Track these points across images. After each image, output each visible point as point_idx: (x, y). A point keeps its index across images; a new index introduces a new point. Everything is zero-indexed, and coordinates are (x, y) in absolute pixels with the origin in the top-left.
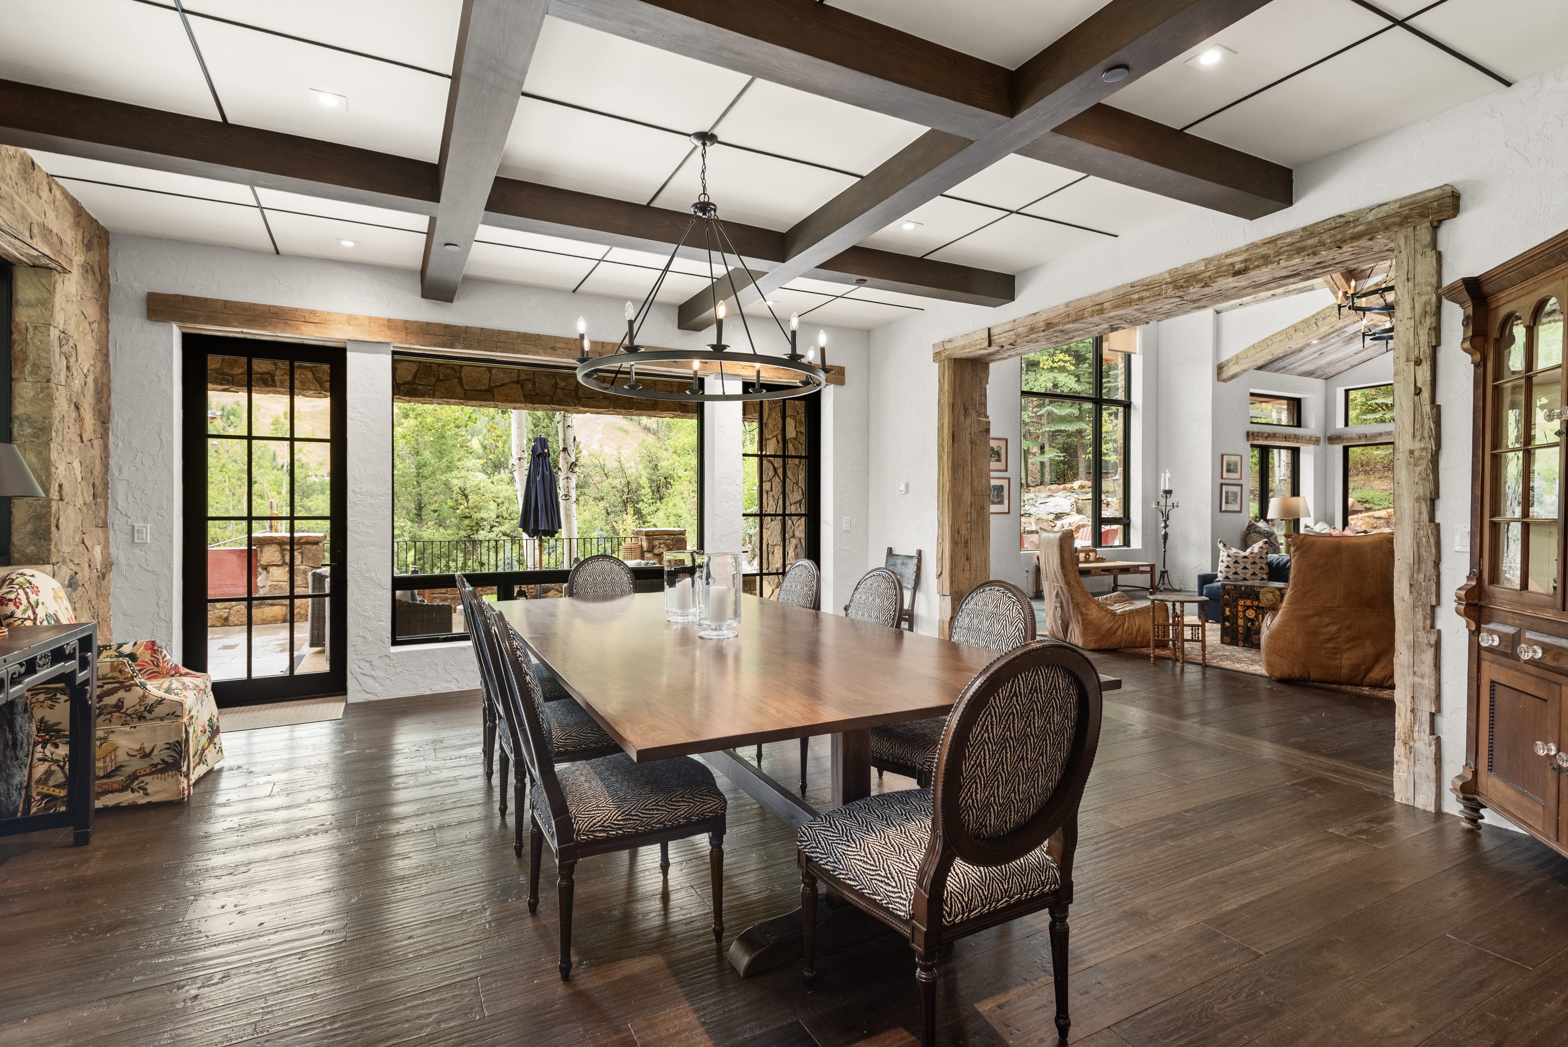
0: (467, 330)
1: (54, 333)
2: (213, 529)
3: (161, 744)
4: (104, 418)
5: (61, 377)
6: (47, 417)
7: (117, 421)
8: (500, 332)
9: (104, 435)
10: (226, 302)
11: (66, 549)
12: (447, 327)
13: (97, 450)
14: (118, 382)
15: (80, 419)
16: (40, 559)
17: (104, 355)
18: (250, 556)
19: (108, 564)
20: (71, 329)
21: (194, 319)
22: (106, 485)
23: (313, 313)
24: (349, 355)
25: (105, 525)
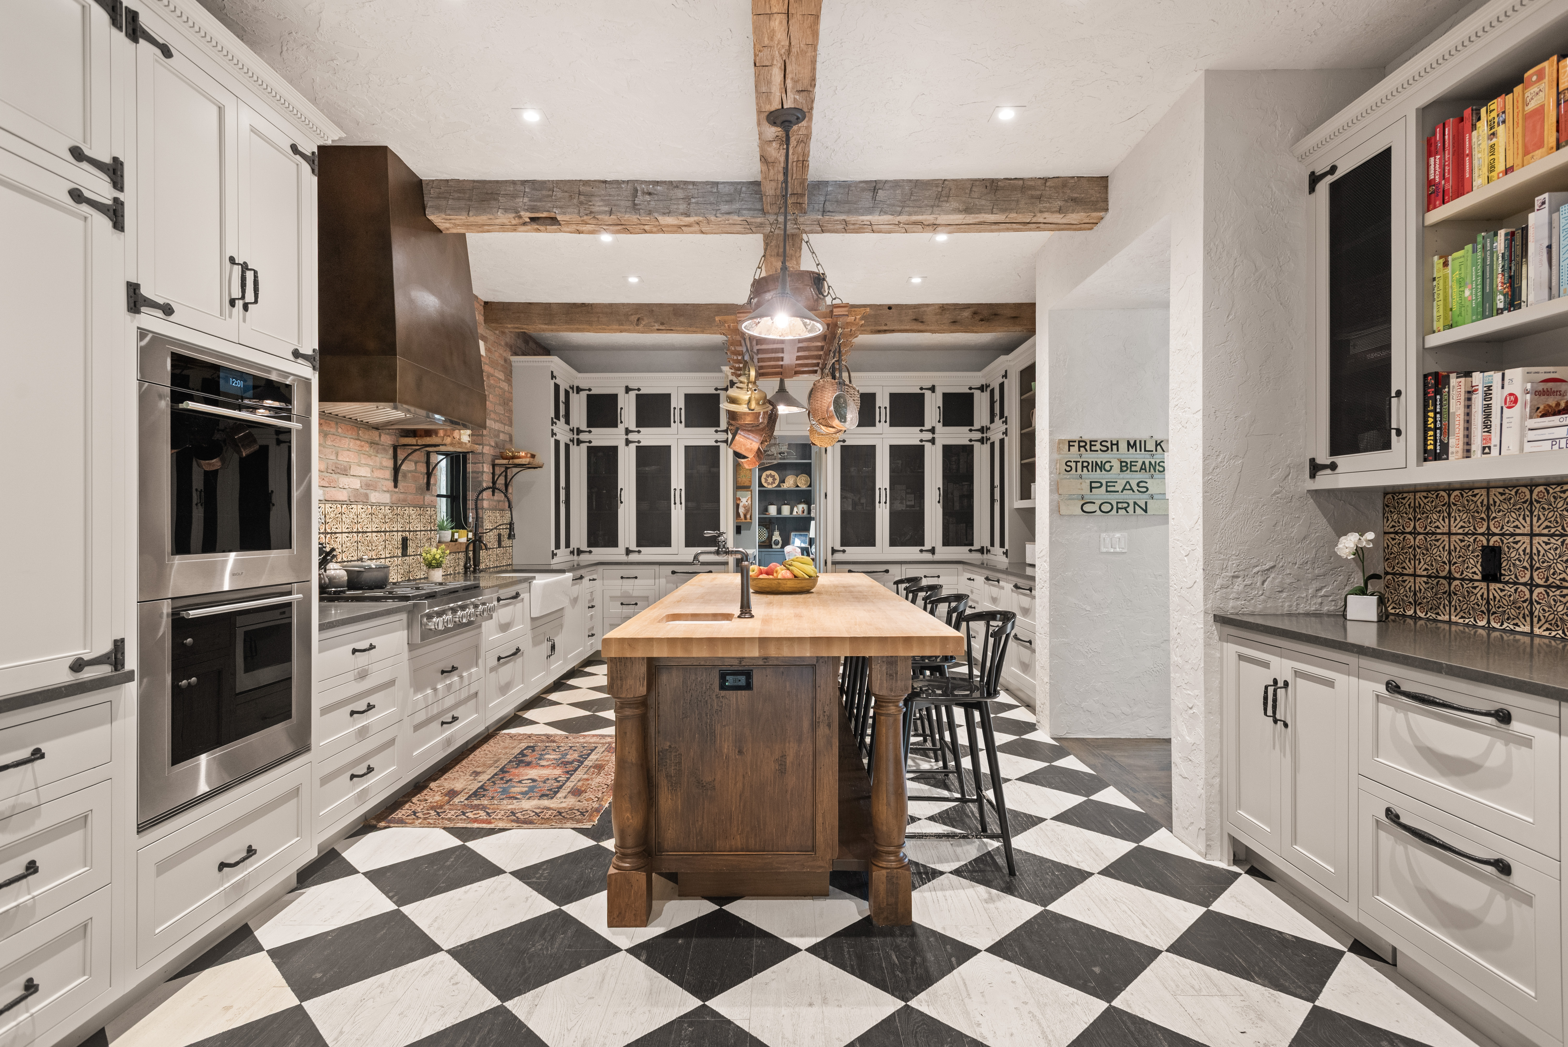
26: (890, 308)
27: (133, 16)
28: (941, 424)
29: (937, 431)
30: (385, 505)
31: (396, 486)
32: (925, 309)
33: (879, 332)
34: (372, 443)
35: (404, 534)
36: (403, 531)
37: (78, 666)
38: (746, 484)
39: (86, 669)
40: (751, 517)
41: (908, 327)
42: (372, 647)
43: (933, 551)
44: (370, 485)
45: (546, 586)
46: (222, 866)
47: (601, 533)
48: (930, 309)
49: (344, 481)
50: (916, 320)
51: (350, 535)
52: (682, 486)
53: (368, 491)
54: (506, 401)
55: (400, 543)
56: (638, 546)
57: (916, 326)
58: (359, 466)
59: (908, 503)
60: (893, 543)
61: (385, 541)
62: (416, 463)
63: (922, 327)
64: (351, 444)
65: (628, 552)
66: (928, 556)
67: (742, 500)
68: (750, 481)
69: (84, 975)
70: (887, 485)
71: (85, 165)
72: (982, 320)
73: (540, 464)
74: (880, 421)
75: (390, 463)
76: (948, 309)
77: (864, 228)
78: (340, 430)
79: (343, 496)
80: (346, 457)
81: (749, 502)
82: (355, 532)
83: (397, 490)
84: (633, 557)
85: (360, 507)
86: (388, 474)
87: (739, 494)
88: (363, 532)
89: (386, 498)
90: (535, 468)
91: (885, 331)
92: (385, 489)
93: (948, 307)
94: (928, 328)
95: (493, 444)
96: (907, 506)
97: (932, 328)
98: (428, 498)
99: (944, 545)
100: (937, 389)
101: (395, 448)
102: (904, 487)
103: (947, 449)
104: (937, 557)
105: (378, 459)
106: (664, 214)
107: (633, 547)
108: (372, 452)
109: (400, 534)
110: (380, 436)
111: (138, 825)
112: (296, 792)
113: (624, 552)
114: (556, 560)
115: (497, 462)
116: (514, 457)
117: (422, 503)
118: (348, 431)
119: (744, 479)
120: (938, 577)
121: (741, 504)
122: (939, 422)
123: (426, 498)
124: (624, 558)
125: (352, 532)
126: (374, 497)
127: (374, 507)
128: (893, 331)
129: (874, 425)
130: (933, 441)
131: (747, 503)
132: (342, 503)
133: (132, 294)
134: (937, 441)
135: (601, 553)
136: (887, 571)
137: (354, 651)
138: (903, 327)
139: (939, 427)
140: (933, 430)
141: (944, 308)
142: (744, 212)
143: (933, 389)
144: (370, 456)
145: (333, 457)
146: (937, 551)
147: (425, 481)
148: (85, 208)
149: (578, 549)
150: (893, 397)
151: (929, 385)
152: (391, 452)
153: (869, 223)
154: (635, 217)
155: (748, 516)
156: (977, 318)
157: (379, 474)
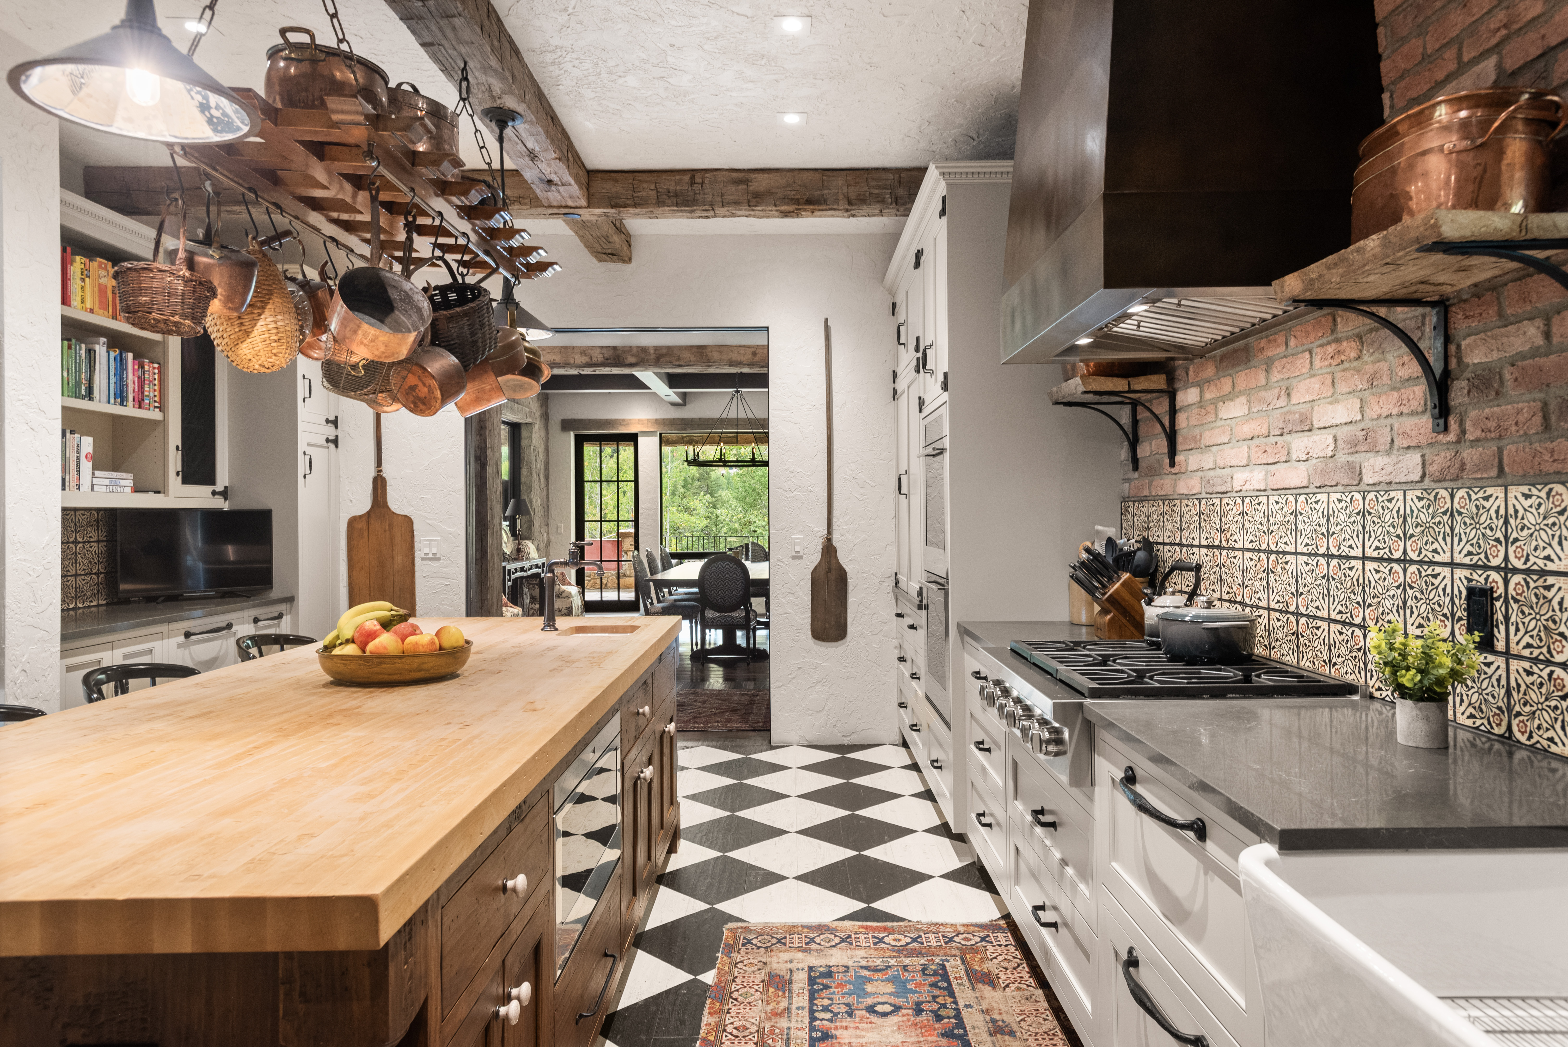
0: (692, 420)
1: (532, 448)
2: (587, 525)
3: (564, 607)
4: (547, 477)
5: (534, 466)
6: (530, 482)
7: (551, 477)
8: (708, 419)
9: (547, 485)
10: (590, 420)
11: (536, 534)
12: (683, 419)
13: (545, 493)
14: (551, 462)
15: (540, 480)
16: (529, 538)
17: (547, 450)
18: (619, 544)
19: (549, 542)
20: (538, 446)
21: (578, 429)
22: (548, 506)
23: (624, 420)
24: (639, 439)
25: (547, 525)
30: (1405, 486)
31: (1443, 428)
35: (1479, 578)
44: (1360, 443)
49: (1299, 444)
51: (1313, 561)
55: (1461, 603)
61: (1404, 587)
79: (1296, 476)
82: (1323, 555)
83: (1445, 438)
85: (1334, 497)
88: (1340, 557)
92: (1415, 440)
109: (1460, 573)
125: (1316, 555)
126: (1374, 468)
127: (1371, 496)
132: (1297, 491)
145: (1284, 402)
157: (1387, 404)
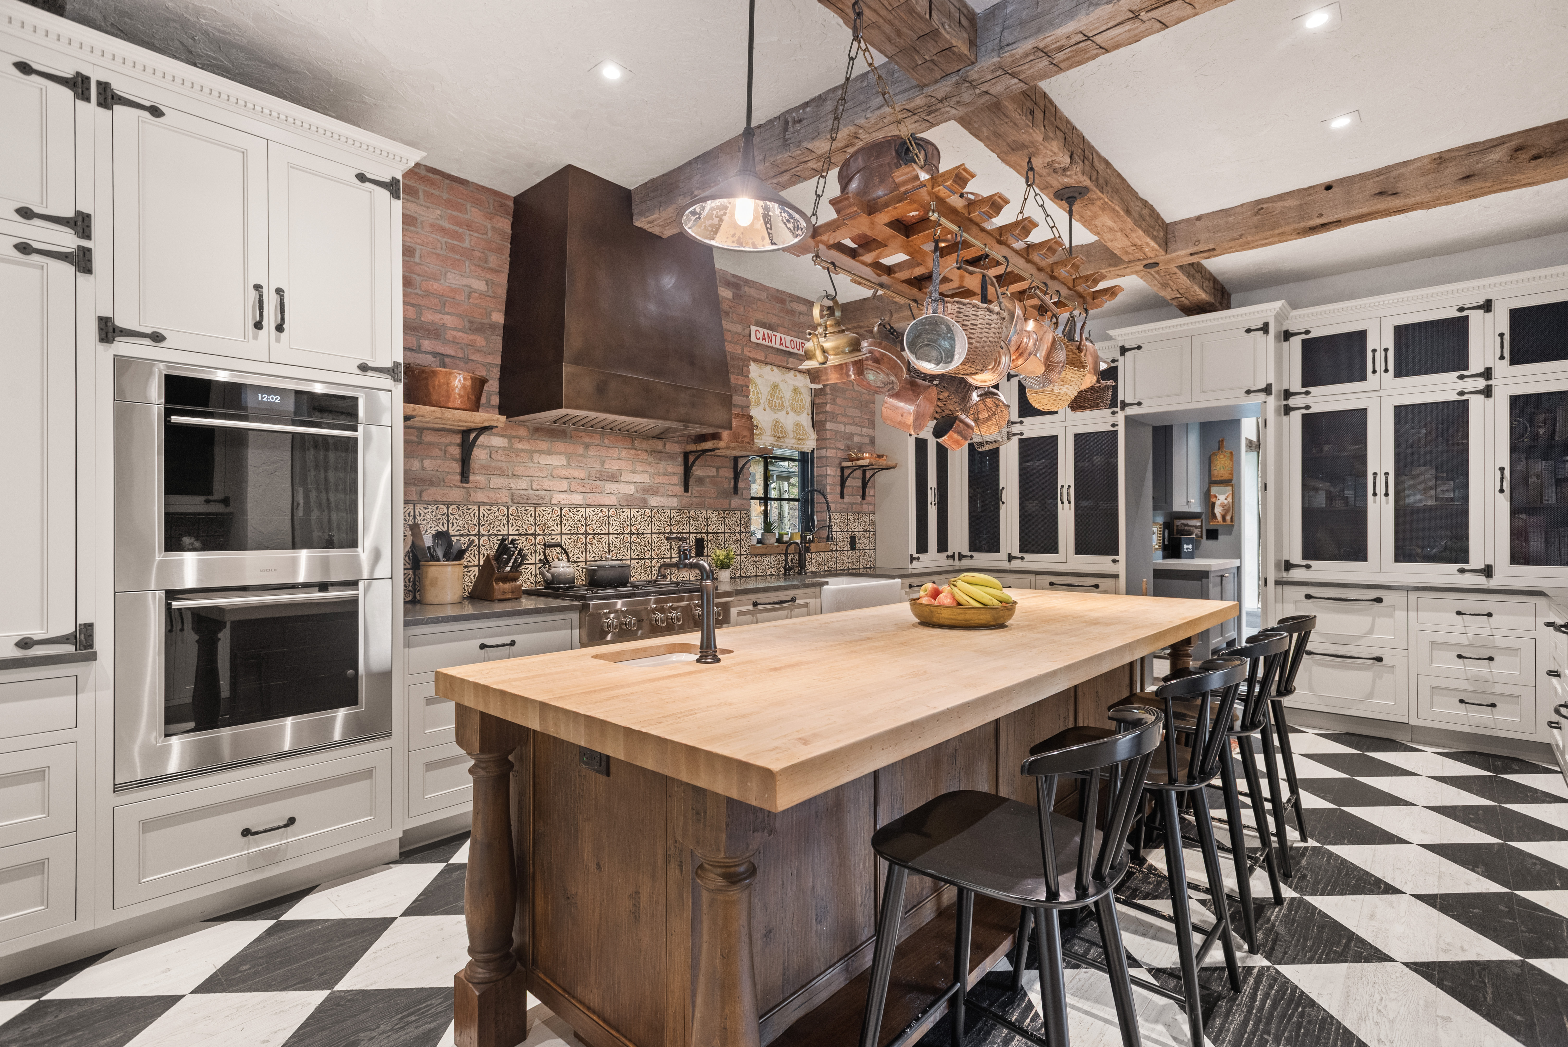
26: (1328, 187)
27: (104, 87)
28: (1507, 361)
29: (1496, 373)
30: (671, 508)
31: (686, 490)
32: (1402, 170)
33: (1313, 230)
34: (653, 452)
35: (699, 536)
36: (697, 533)
37: (25, 643)
38: (1226, 477)
39: (36, 647)
40: (1232, 518)
41: (1365, 210)
42: (513, 643)
43: (1488, 571)
44: (648, 490)
45: (839, 591)
46: (246, 832)
47: (984, 536)
48: (1411, 167)
49: (610, 487)
50: (1381, 193)
52: (1071, 481)
53: (647, 496)
54: (864, 403)
56: (1021, 551)
57: (1381, 204)
58: (633, 473)
59: (1441, 495)
60: (1403, 554)
62: (718, 468)
63: (1395, 203)
64: (623, 454)
65: (1010, 558)
66: (1480, 581)
67: (1219, 497)
68: (1231, 474)
69: (42, 904)
70: (1389, 466)
71: (36, 222)
72: (1535, 158)
73: (890, 464)
74: (1374, 372)
75: (680, 470)
76: (1454, 158)
77: (1084, 50)
78: (606, 441)
80: (612, 466)
81: (1230, 499)
83: (689, 494)
84: (1016, 565)
86: (677, 479)
87: (1214, 490)
89: (674, 502)
90: (887, 469)
91: (1324, 227)
92: (670, 493)
93: (1453, 154)
94: (1410, 201)
95: (843, 447)
96: (1437, 499)
97: (1418, 198)
98: (736, 502)
99: (1514, 561)
100: (1497, 306)
101: (686, 455)
102: (1432, 470)
103: (1518, 403)
104: (1495, 582)
105: (661, 466)
106: (813, 139)
107: (1016, 552)
108: (651, 459)
109: (693, 535)
110: (665, 445)
111: (115, 785)
112: (368, 774)
113: (1006, 558)
114: (915, 564)
115: (845, 464)
116: (858, 459)
117: (727, 506)
118: (617, 441)
119: (1222, 472)
120: (1490, 615)
121: (1218, 503)
122: (1502, 358)
123: (733, 502)
124: (1005, 565)
126: (654, 501)
127: (655, 510)
128: (1338, 223)
129: (1364, 378)
130: (1487, 392)
131: (1226, 502)
132: (609, 507)
133: (104, 327)
134: (1496, 391)
135: (983, 559)
136: (1379, 600)
137: (483, 647)
138: (1355, 212)
139: (1502, 369)
140: (1487, 374)
141: (1440, 159)
142: (898, 97)
143: (1487, 306)
144: (650, 464)
145: (598, 465)
146: (1497, 571)
147: (732, 485)
148: (36, 258)
149: (960, 553)
150: (1401, 332)
151: (1481, 300)
152: (680, 459)
153: (1080, 37)
154: (785, 156)
155: (1228, 518)
156: (1523, 156)
157: (661, 480)
